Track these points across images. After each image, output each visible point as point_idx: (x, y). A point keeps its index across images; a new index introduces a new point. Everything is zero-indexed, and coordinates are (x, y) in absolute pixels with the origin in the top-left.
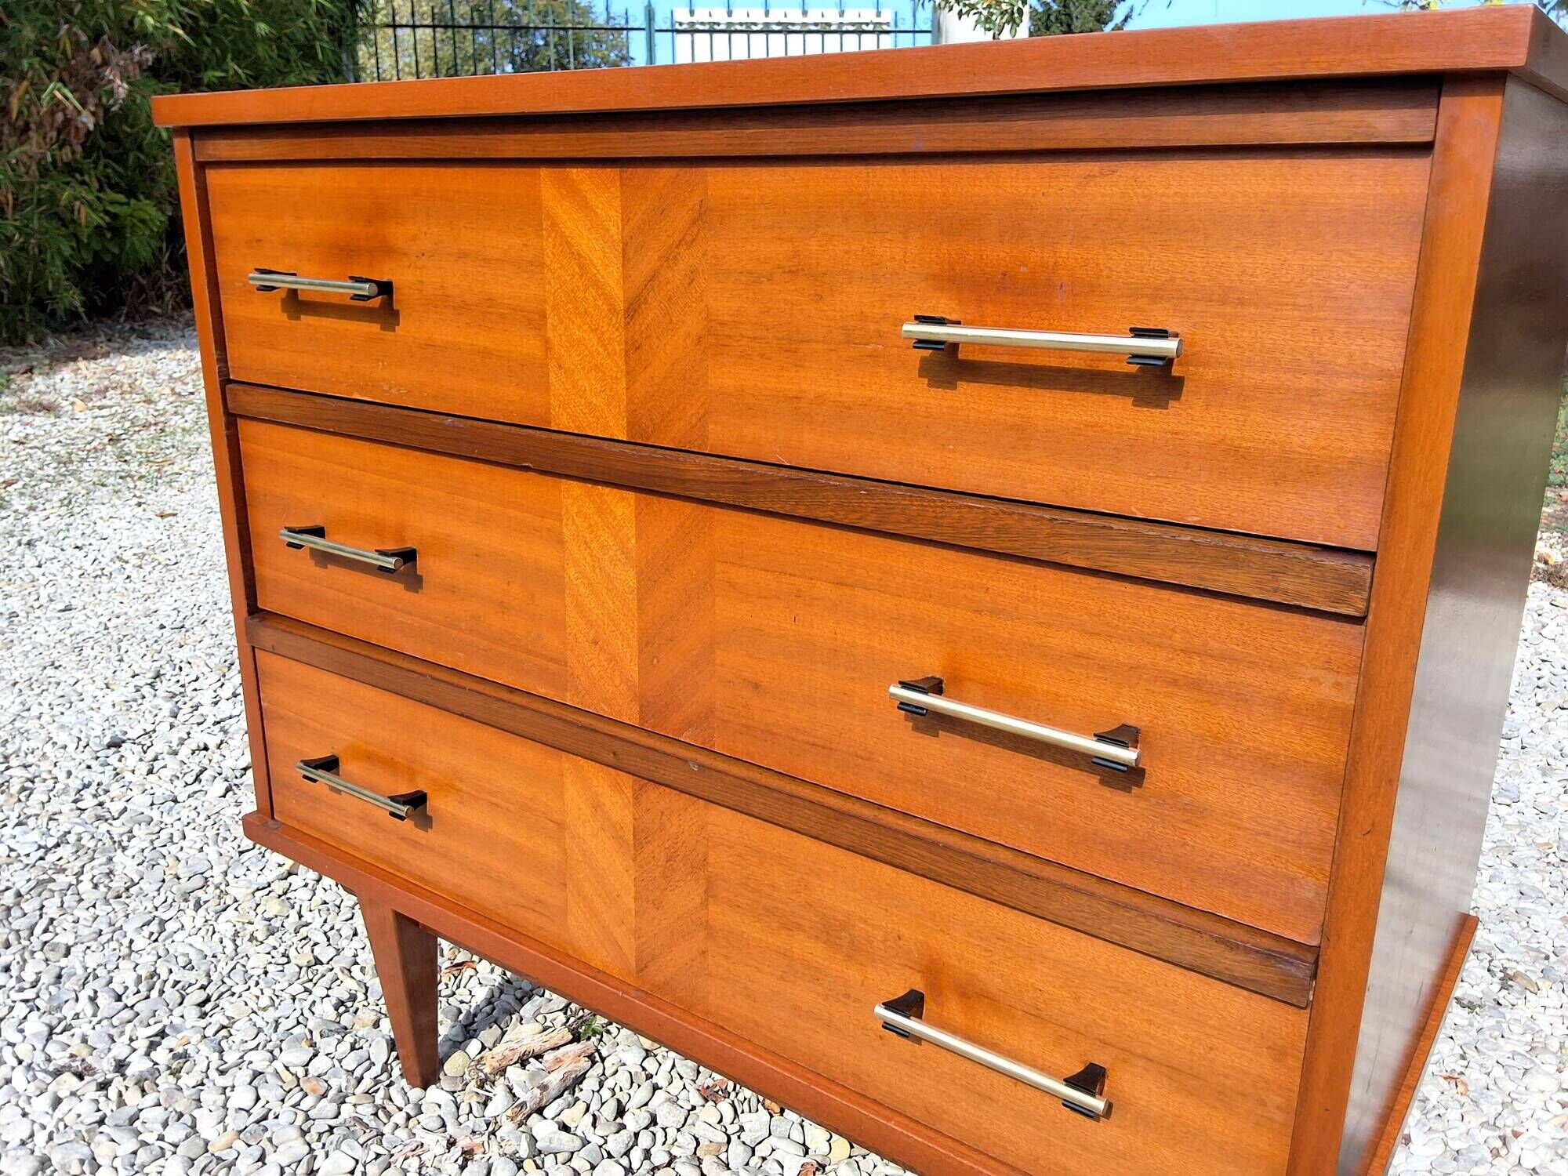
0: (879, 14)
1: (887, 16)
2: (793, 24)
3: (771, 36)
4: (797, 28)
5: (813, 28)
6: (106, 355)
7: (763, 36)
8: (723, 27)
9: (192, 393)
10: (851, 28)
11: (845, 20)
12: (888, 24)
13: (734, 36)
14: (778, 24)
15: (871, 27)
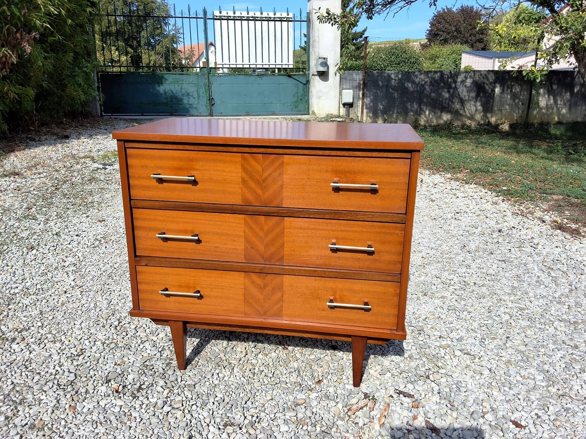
0: (288, 15)
1: (291, 15)
2: (258, 17)
3: (250, 22)
4: (259, 19)
5: (265, 19)
6: (24, 149)
7: (247, 22)
8: (232, 18)
9: (72, 167)
10: (278, 19)
11: (276, 16)
12: (291, 18)
13: (236, 21)
14: (252, 17)
15: (285, 19)
